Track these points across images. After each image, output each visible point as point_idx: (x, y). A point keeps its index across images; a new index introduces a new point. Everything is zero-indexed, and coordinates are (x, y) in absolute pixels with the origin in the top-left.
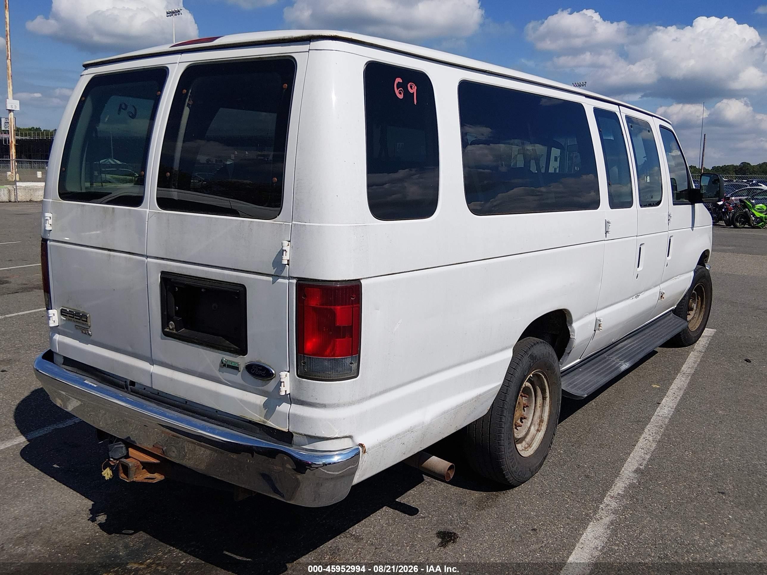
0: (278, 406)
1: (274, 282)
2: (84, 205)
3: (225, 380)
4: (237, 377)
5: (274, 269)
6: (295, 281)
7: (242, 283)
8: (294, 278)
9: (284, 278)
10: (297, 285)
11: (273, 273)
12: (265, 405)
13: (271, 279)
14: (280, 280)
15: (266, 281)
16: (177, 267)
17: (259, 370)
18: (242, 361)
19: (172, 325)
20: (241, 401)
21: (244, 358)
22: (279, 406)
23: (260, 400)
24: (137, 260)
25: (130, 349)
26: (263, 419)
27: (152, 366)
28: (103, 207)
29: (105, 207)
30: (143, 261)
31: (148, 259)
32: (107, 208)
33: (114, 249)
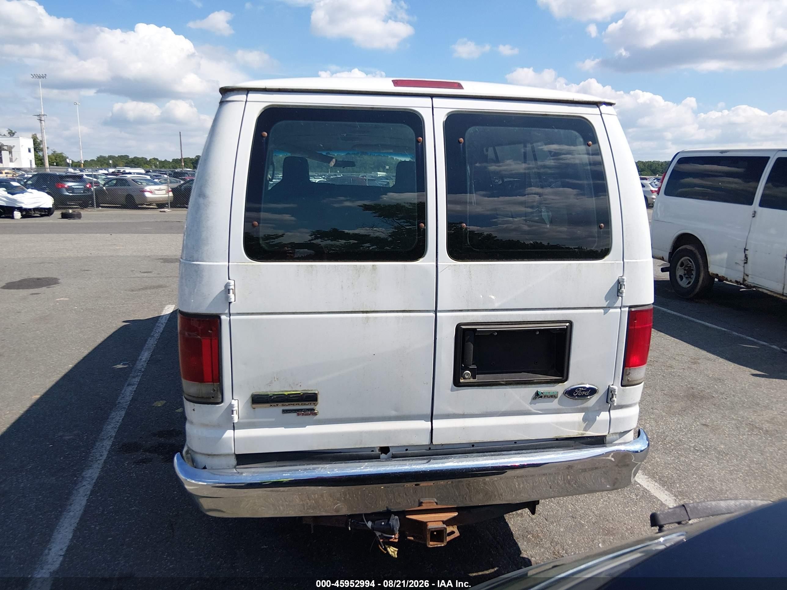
0: (597, 417)
1: (605, 313)
2: (312, 266)
3: (536, 410)
4: (554, 404)
5: (606, 302)
6: (627, 309)
7: (568, 319)
8: (627, 306)
9: (616, 308)
10: (630, 313)
11: (605, 306)
12: (584, 419)
13: (602, 311)
14: (611, 310)
15: (597, 313)
16: (483, 316)
17: (582, 391)
18: (560, 388)
19: (468, 374)
20: (557, 424)
21: (565, 385)
22: (599, 416)
23: (578, 417)
24: (418, 317)
25: (393, 413)
26: (581, 432)
27: (430, 423)
28: (354, 265)
29: (356, 266)
30: (431, 317)
31: (438, 314)
32: (361, 266)
33: (376, 310)
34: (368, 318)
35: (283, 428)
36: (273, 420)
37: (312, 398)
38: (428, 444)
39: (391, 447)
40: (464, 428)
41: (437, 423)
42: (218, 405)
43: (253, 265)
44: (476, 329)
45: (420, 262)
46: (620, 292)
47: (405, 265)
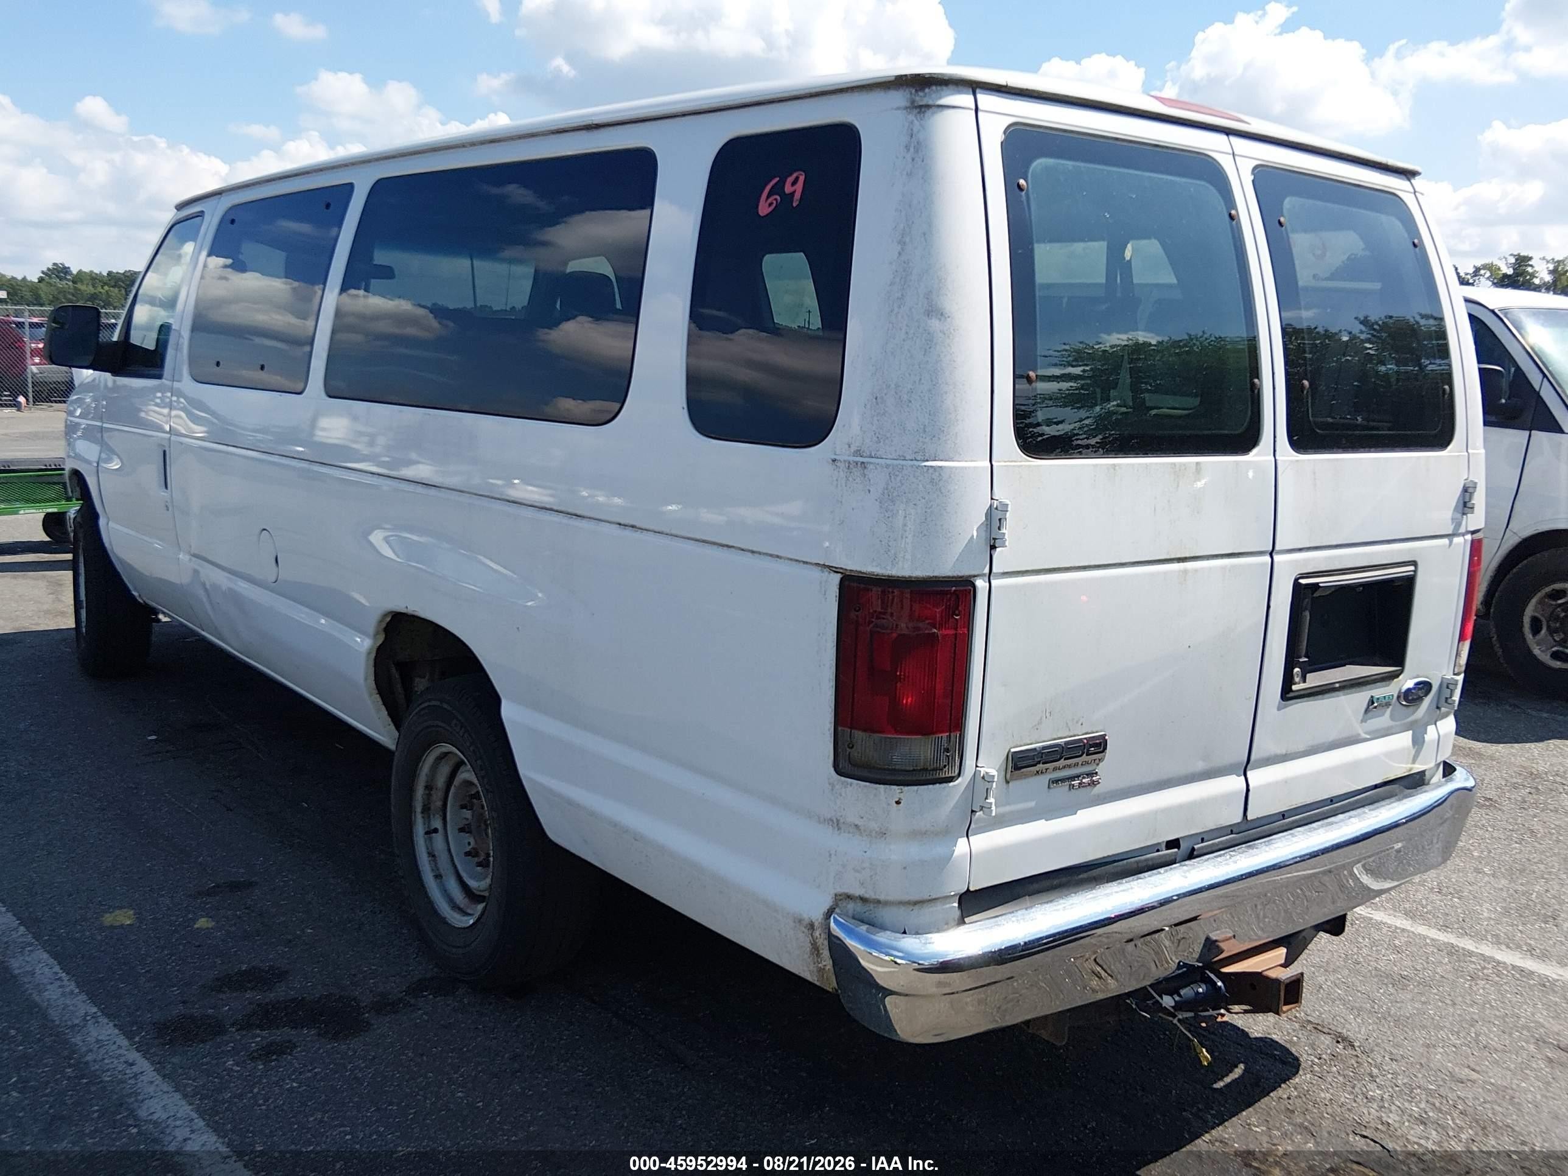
0: (1425, 736)
1: (1449, 545)
3: (1366, 733)
4: (1386, 719)
5: (1452, 524)
6: (1470, 537)
7: (1414, 559)
8: (1470, 532)
9: (1460, 535)
10: (1472, 543)
11: (1450, 532)
12: (1414, 743)
13: (1446, 541)
14: (1455, 540)
15: (1442, 546)
17: (1418, 689)
18: (1393, 689)
19: (1298, 674)
20: (1386, 755)
21: (1400, 681)
22: (1427, 734)
23: (1404, 739)
24: (1250, 565)
25: (1200, 766)
26: (1410, 766)
27: (1243, 778)
28: (1172, 464)
29: (1174, 464)
30: (1264, 564)
31: (1276, 558)
32: (1181, 464)
33: (1197, 555)
34: (1185, 571)
35: (1043, 821)
36: (1032, 804)
37: (1098, 746)
38: (1239, 821)
39: (1182, 838)
40: (1286, 782)
41: (1257, 777)
42: (951, 784)
43: (1029, 466)
44: (1318, 583)
45: (1253, 456)
46: (1469, 505)
47: (1237, 463)
